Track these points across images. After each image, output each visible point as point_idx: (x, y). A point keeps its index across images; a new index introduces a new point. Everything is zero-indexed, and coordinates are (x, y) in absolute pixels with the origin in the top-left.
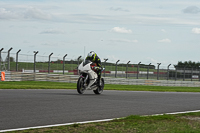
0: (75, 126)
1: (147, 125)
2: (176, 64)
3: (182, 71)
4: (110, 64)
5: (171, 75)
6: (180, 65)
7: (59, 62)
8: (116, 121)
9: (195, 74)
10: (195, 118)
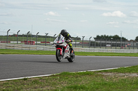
0: (25, 79)
1: (75, 79)
2: (95, 37)
3: (99, 42)
4: (50, 37)
5: (91, 44)
6: (98, 38)
7: (14, 35)
8: (53, 76)
9: (108, 44)
10: (108, 74)
